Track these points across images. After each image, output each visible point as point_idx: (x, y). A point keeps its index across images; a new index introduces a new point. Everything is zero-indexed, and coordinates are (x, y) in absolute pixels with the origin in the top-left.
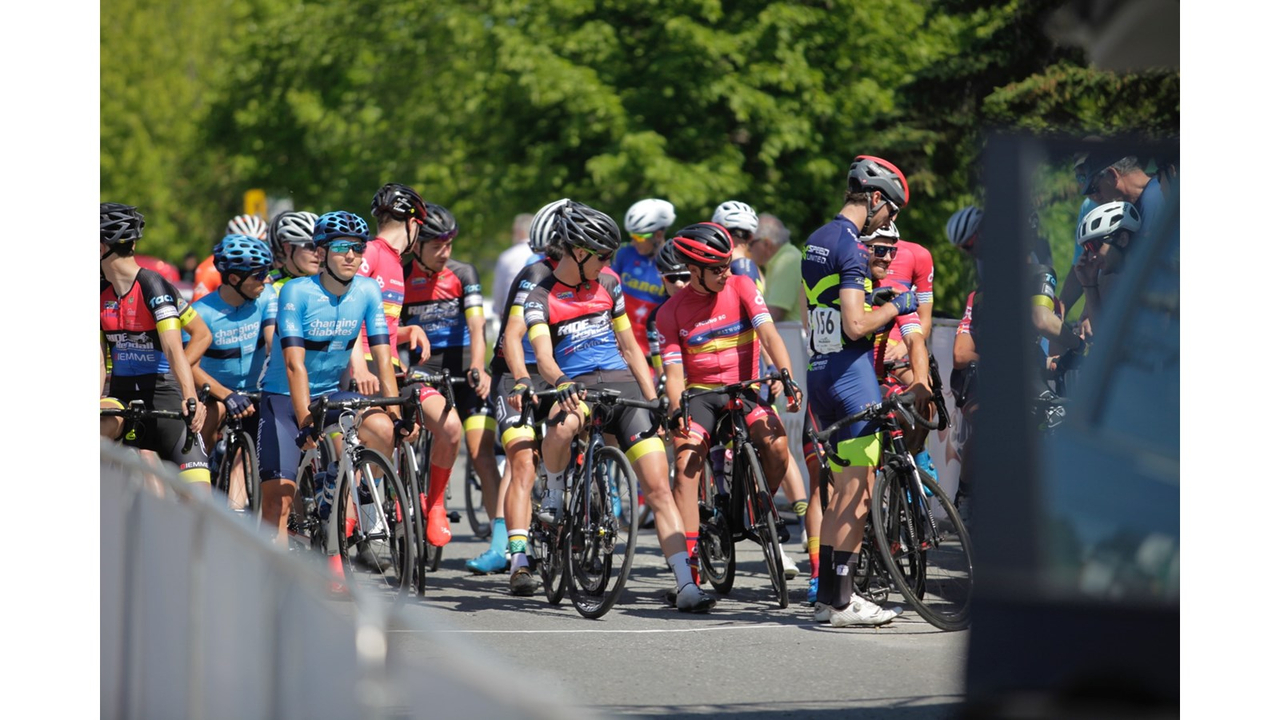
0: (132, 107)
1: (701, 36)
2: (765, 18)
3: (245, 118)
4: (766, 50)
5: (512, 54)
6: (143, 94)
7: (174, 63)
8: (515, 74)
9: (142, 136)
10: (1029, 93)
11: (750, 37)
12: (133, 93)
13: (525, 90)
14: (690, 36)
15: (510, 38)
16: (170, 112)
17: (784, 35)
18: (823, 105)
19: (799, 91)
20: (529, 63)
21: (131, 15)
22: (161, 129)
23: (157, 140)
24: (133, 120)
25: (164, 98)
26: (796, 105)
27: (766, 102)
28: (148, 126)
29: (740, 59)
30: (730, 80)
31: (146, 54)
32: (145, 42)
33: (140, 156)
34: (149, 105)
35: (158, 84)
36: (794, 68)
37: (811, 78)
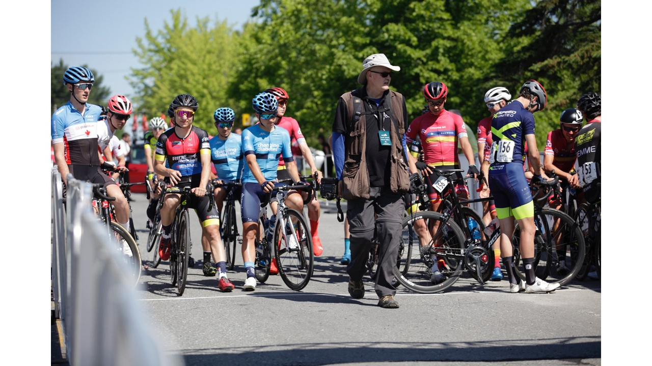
0: (205, 87)
1: (409, 51)
2: (434, 44)
3: (242, 87)
4: (434, 57)
5: (339, 59)
6: (209, 82)
7: (219, 72)
8: (340, 66)
9: (209, 97)
10: (546, 65)
11: (428, 51)
12: (205, 82)
13: (343, 71)
14: (405, 51)
15: (339, 53)
16: (217, 88)
17: (441, 50)
18: (455, 76)
19: (446, 71)
20: (345, 62)
21: (205, 56)
22: (215, 94)
23: (213, 98)
24: (205, 91)
25: (216, 84)
26: (446, 77)
27: (433, 76)
28: (210, 93)
29: (425, 60)
30: (420, 67)
31: (210, 69)
32: (210, 65)
33: (208, 103)
34: (211, 86)
35: (214, 79)
36: (444, 62)
37: (451, 66)
